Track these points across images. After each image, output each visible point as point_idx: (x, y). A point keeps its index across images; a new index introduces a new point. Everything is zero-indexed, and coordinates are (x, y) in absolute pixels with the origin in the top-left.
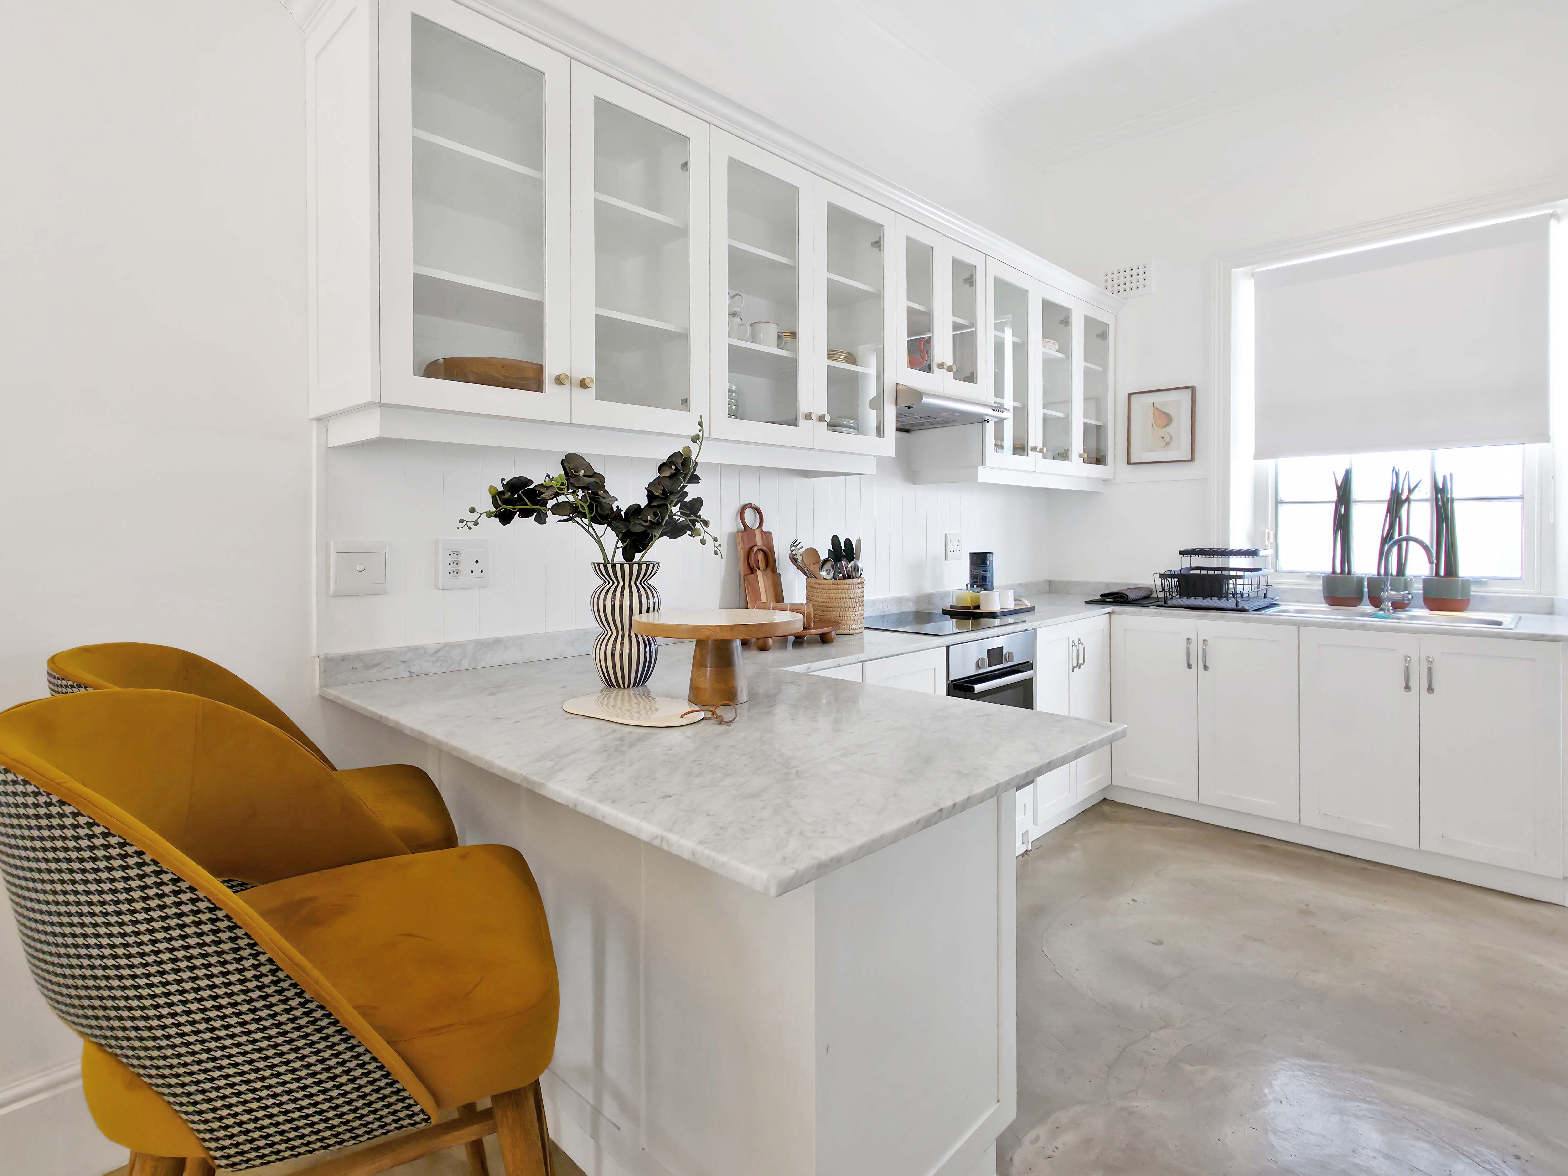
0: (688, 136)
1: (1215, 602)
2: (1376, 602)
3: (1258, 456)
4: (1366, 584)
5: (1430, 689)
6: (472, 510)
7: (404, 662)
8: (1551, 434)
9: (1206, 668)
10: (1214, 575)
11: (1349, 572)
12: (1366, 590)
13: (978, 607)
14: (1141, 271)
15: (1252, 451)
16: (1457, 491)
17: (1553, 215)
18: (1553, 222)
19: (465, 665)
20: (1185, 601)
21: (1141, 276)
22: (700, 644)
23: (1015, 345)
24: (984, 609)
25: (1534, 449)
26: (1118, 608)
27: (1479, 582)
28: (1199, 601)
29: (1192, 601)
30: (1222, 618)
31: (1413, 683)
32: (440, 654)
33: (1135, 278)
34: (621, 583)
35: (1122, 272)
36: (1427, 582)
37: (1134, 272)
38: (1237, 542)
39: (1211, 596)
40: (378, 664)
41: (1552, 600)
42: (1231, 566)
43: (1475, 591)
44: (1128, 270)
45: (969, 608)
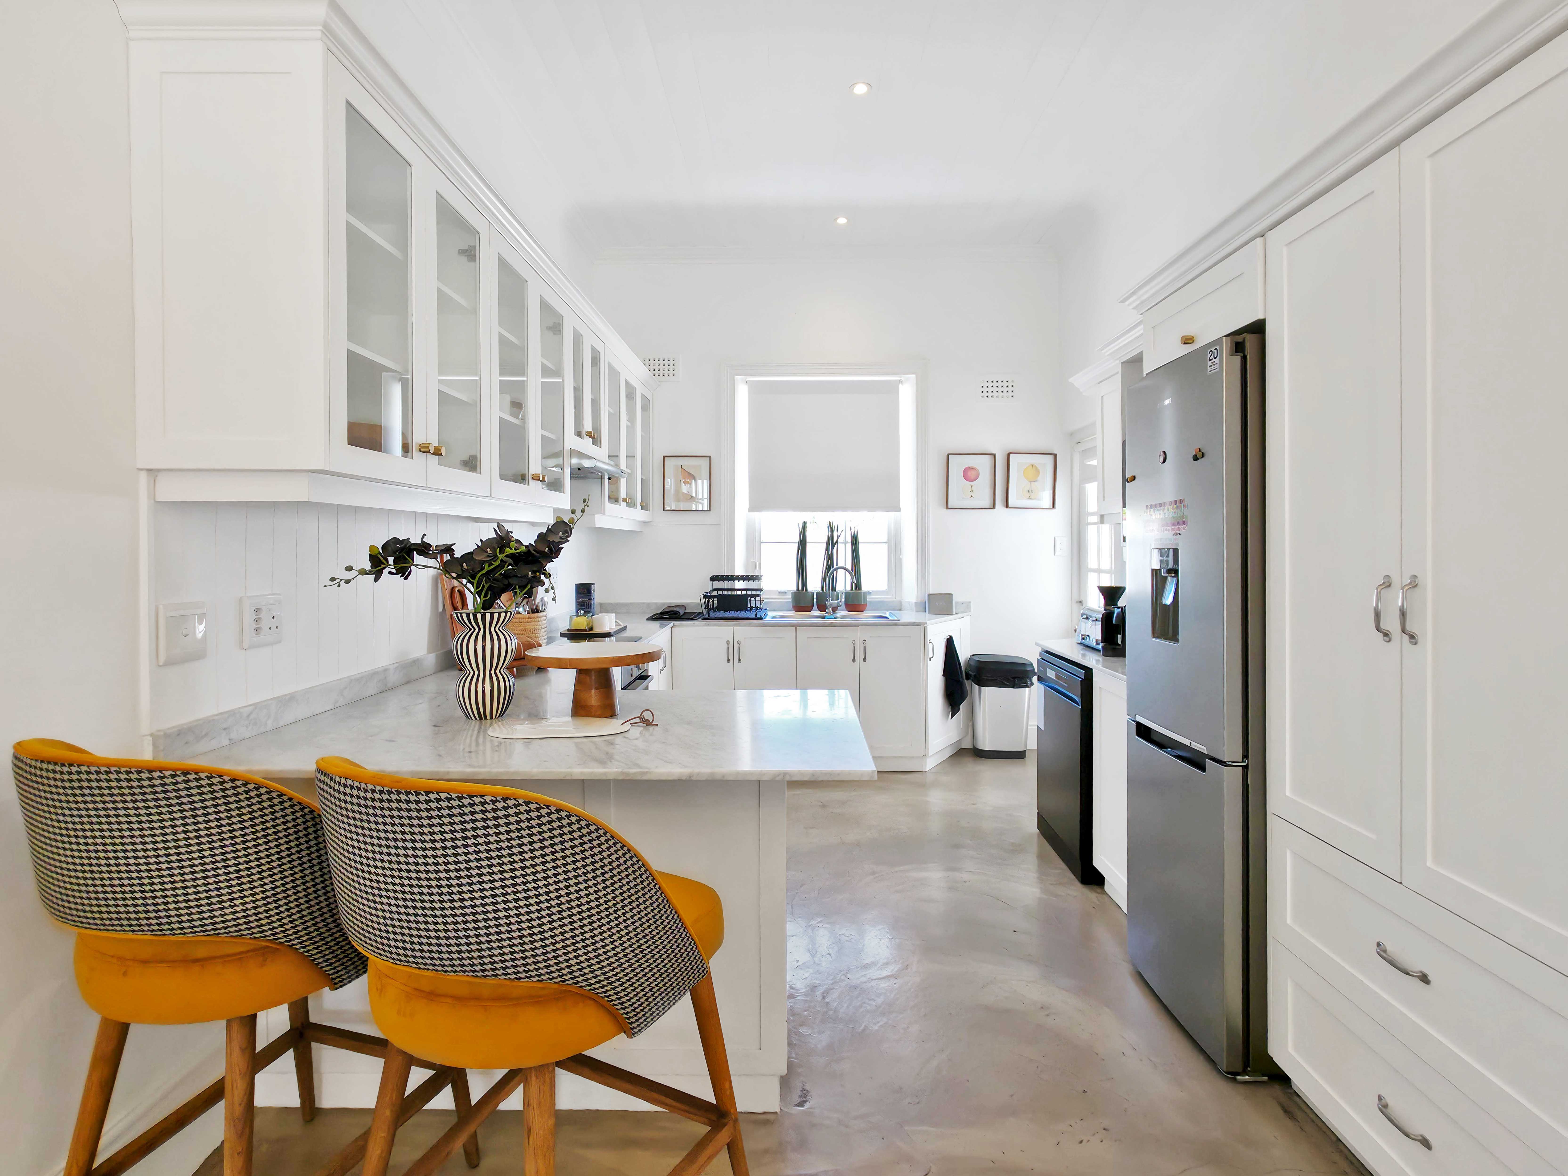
0: (479, 231)
1: (742, 614)
2: (822, 608)
3: (751, 509)
4: (815, 596)
5: (865, 660)
6: (349, 569)
7: (225, 729)
8: (901, 506)
9: (739, 660)
10: (728, 596)
11: (806, 590)
12: (815, 600)
13: (591, 629)
14: (671, 363)
15: (747, 506)
16: (861, 539)
17: (900, 381)
18: (900, 385)
19: (270, 725)
20: (722, 614)
21: (671, 367)
22: (580, 672)
23: (610, 414)
24: (597, 630)
25: (892, 515)
26: (677, 623)
27: (870, 593)
28: (733, 614)
29: (727, 614)
30: (750, 625)
31: (856, 658)
32: (252, 717)
33: (666, 367)
34: (482, 630)
35: (657, 360)
36: (847, 594)
37: (666, 362)
38: (739, 571)
39: (741, 610)
40: (206, 734)
41: (901, 603)
42: (737, 587)
43: (869, 599)
44: (661, 360)
45: (586, 630)
